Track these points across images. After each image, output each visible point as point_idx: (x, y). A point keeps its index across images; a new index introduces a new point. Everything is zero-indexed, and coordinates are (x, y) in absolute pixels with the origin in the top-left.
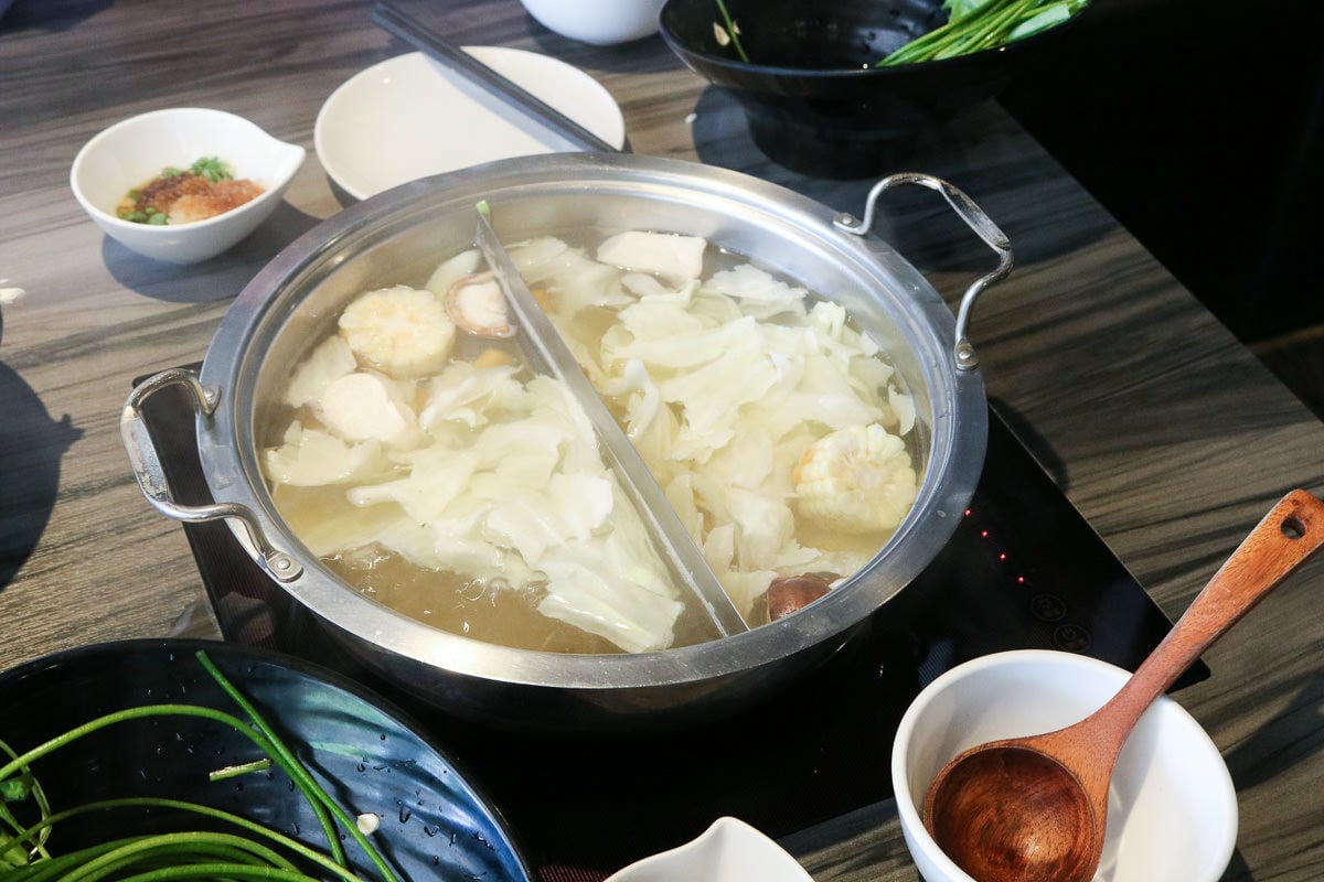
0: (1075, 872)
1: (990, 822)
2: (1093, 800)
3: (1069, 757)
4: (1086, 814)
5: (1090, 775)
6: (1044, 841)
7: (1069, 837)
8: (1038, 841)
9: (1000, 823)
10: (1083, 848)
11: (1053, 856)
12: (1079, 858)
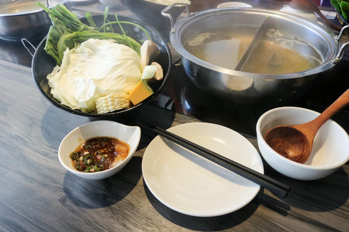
0: (302, 159)
1: (280, 146)
2: (309, 141)
3: (303, 131)
4: (307, 145)
5: (309, 135)
6: (295, 151)
7: (301, 151)
8: (293, 152)
9: (283, 146)
10: (305, 153)
11: (297, 155)
12: (304, 156)
